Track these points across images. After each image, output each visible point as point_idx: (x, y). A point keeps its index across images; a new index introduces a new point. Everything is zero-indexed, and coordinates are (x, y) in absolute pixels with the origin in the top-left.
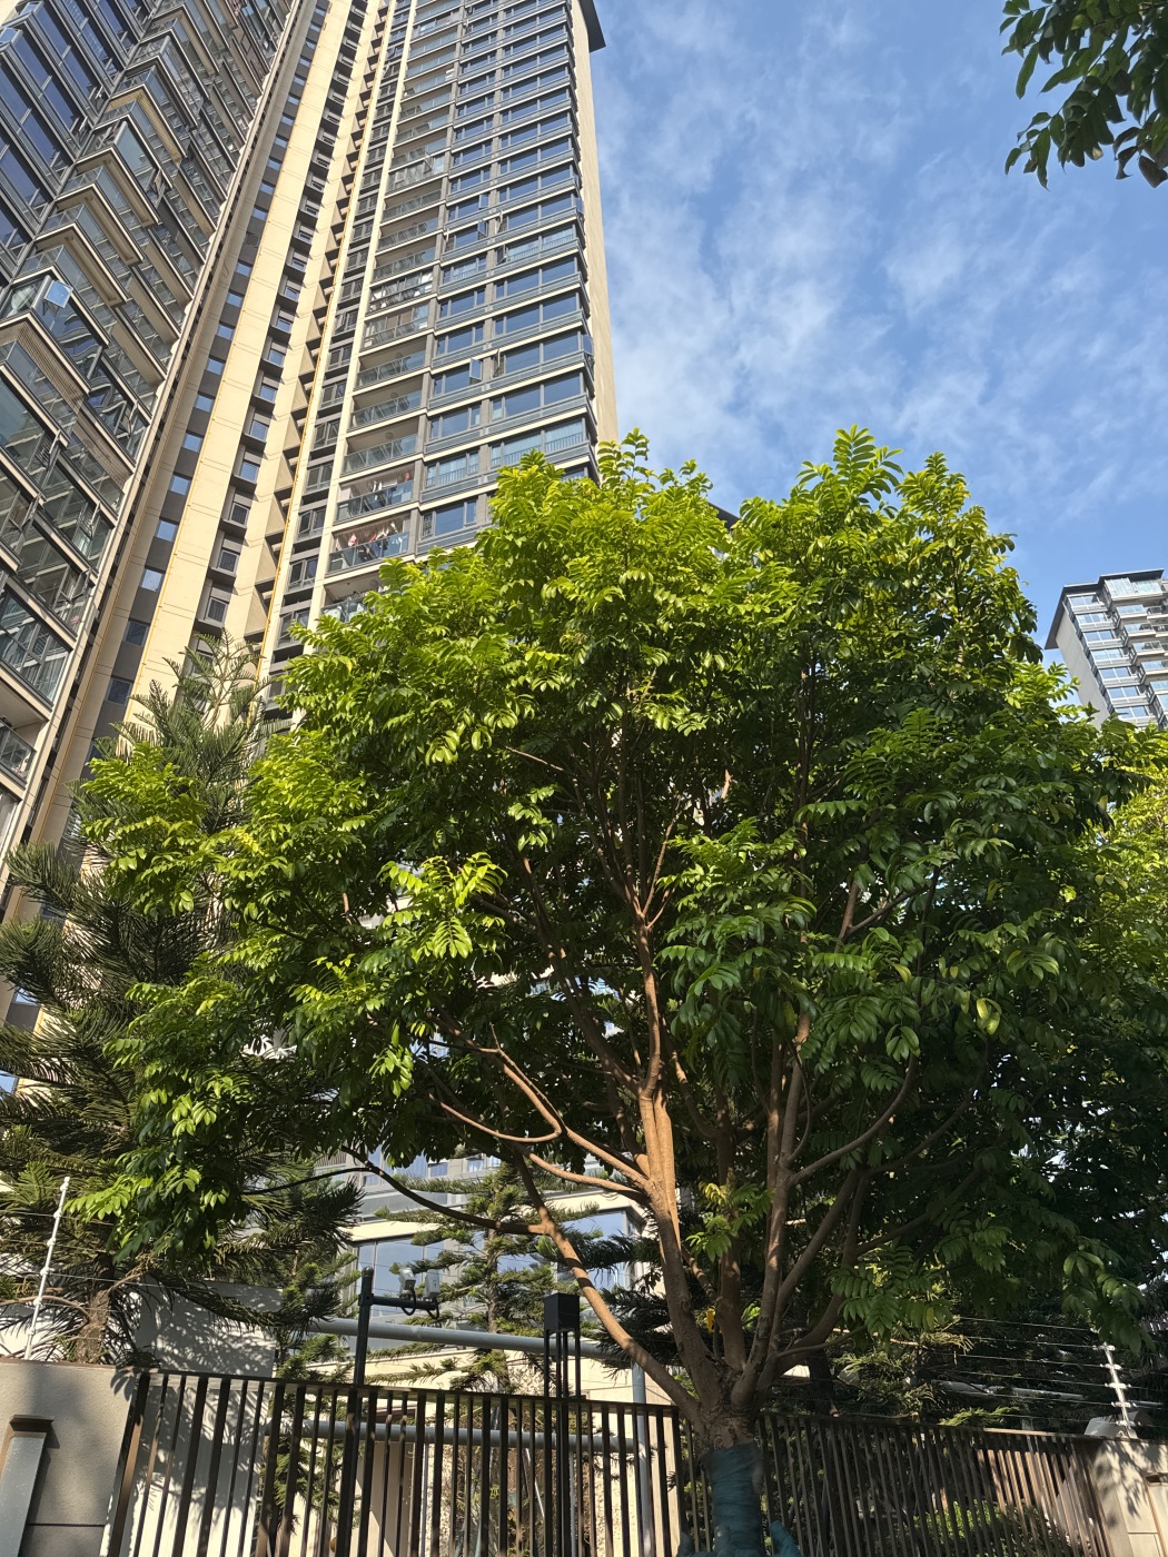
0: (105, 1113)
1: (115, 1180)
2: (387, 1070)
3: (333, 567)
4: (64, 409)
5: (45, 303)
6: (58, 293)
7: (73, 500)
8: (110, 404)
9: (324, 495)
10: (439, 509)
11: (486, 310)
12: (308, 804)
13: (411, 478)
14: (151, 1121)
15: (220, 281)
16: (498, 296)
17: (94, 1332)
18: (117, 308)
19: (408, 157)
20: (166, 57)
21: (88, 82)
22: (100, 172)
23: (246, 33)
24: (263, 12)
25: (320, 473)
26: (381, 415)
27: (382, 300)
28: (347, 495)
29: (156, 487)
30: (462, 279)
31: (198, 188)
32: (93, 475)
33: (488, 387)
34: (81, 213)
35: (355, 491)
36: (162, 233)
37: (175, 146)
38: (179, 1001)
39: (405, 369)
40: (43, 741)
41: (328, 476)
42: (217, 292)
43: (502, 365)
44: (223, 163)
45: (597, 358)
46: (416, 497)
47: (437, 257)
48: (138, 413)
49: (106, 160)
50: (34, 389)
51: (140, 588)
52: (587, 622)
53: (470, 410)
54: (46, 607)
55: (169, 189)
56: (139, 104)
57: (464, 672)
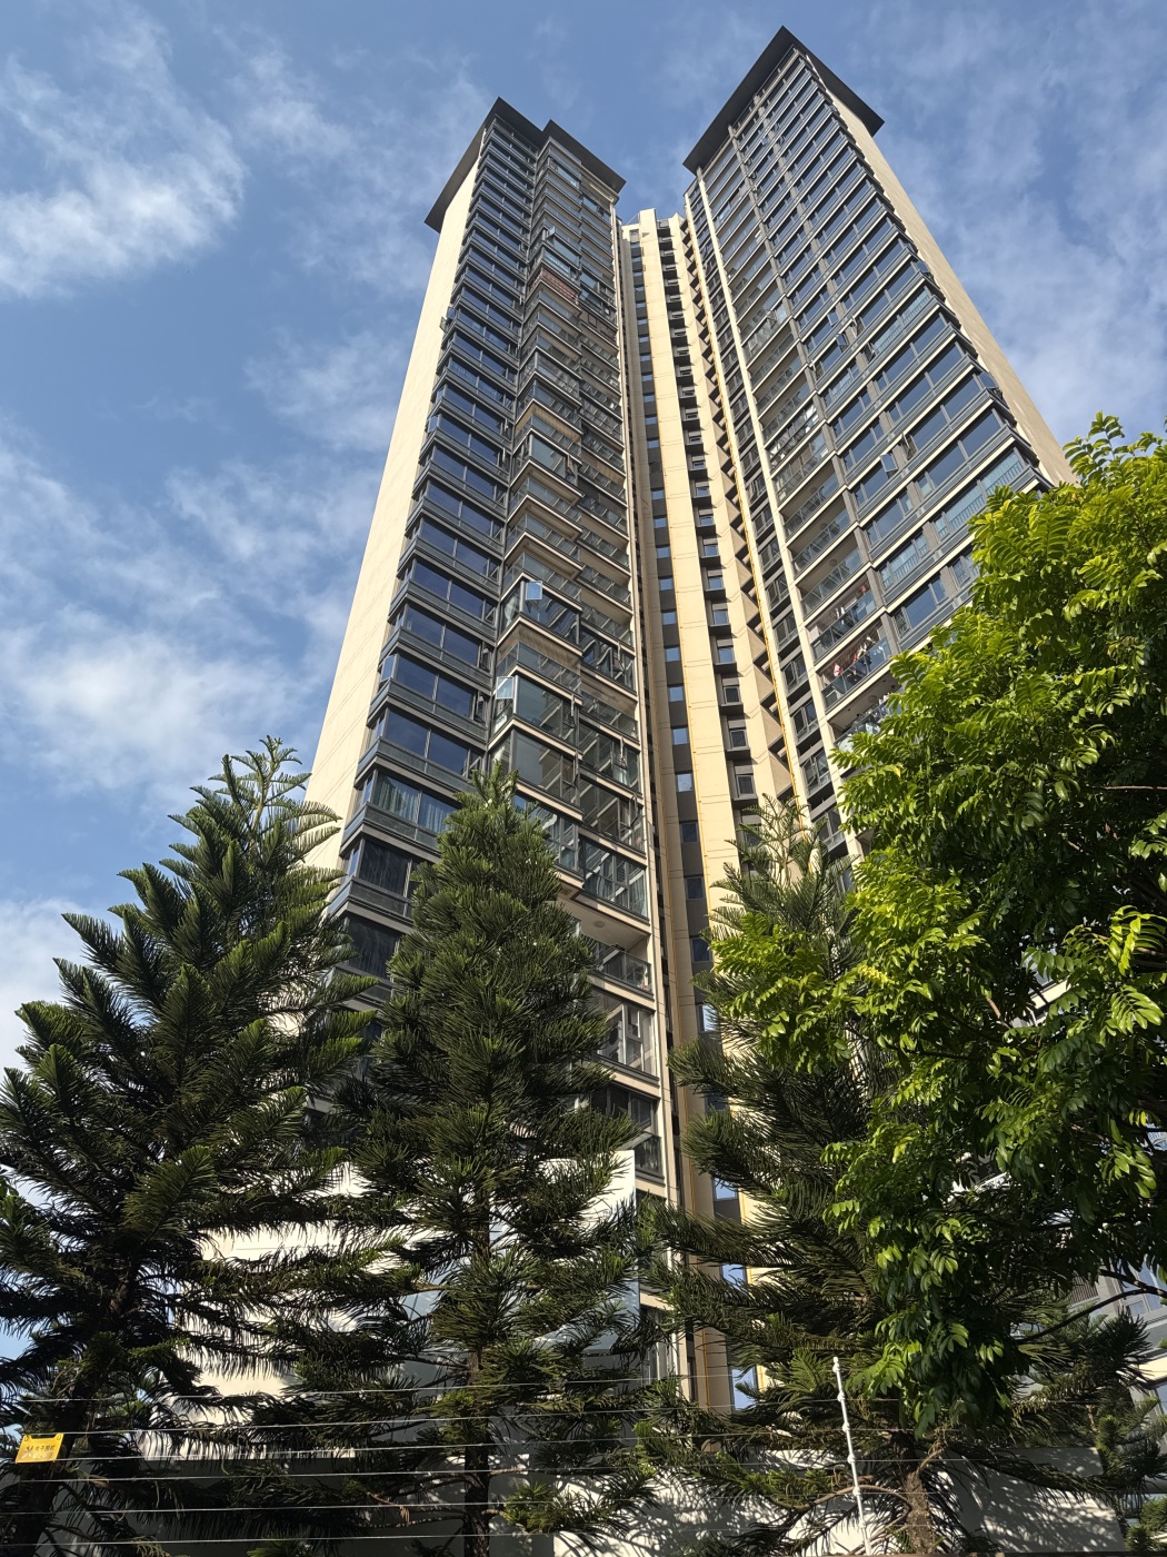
0: (842, 1286)
1: (881, 1353)
2: (1123, 1173)
3: (829, 702)
4: (569, 677)
5: (528, 604)
6: (533, 591)
7: (601, 745)
8: (600, 657)
9: (796, 643)
10: (906, 603)
11: (876, 407)
12: (916, 919)
13: (868, 588)
14: (893, 1283)
15: (644, 514)
16: (881, 388)
17: (920, 1520)
18: (578, 578)
19: (752, 323)
20: (541, 369)
21: (495, 423)
22: (528, 483)
23: (590, 313)
24: (595, 289)
25: (785, 626)
26: (817, 550)
27: (780, 452)
28: (816, 633)
29: (658, 704)
30: (842, 395)
31: (601, 452)
32: (609, 718)
33: (907, 471)
34: (527, 522)
35: (821, 626)
36: (587, 501)
37: (571, 430)
38: (871, 1154)
39: (824, 499)
40: (653, 953)
41: (793, 625)
42: (645, 524)
43: (912, 445)
44: (611, 421)
45: (1002, 387)
46: (880, 603)
47: (812, 389)
48: (623, 652)
49: (529, 471)
50: (543, 672)
51: (678, 794)
52: (1128, 620)
53: (898, 501)
54: (614, 840)
55: (580, 466)
56: (535, 416)
57: (1017, 729)
